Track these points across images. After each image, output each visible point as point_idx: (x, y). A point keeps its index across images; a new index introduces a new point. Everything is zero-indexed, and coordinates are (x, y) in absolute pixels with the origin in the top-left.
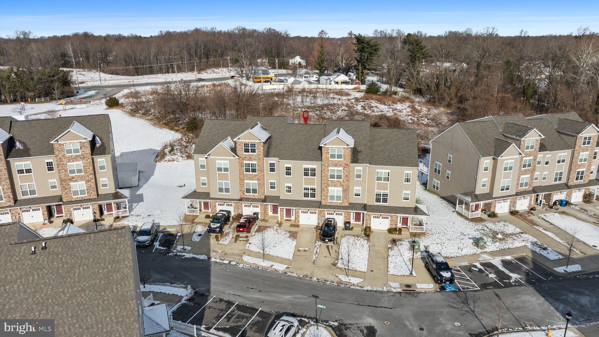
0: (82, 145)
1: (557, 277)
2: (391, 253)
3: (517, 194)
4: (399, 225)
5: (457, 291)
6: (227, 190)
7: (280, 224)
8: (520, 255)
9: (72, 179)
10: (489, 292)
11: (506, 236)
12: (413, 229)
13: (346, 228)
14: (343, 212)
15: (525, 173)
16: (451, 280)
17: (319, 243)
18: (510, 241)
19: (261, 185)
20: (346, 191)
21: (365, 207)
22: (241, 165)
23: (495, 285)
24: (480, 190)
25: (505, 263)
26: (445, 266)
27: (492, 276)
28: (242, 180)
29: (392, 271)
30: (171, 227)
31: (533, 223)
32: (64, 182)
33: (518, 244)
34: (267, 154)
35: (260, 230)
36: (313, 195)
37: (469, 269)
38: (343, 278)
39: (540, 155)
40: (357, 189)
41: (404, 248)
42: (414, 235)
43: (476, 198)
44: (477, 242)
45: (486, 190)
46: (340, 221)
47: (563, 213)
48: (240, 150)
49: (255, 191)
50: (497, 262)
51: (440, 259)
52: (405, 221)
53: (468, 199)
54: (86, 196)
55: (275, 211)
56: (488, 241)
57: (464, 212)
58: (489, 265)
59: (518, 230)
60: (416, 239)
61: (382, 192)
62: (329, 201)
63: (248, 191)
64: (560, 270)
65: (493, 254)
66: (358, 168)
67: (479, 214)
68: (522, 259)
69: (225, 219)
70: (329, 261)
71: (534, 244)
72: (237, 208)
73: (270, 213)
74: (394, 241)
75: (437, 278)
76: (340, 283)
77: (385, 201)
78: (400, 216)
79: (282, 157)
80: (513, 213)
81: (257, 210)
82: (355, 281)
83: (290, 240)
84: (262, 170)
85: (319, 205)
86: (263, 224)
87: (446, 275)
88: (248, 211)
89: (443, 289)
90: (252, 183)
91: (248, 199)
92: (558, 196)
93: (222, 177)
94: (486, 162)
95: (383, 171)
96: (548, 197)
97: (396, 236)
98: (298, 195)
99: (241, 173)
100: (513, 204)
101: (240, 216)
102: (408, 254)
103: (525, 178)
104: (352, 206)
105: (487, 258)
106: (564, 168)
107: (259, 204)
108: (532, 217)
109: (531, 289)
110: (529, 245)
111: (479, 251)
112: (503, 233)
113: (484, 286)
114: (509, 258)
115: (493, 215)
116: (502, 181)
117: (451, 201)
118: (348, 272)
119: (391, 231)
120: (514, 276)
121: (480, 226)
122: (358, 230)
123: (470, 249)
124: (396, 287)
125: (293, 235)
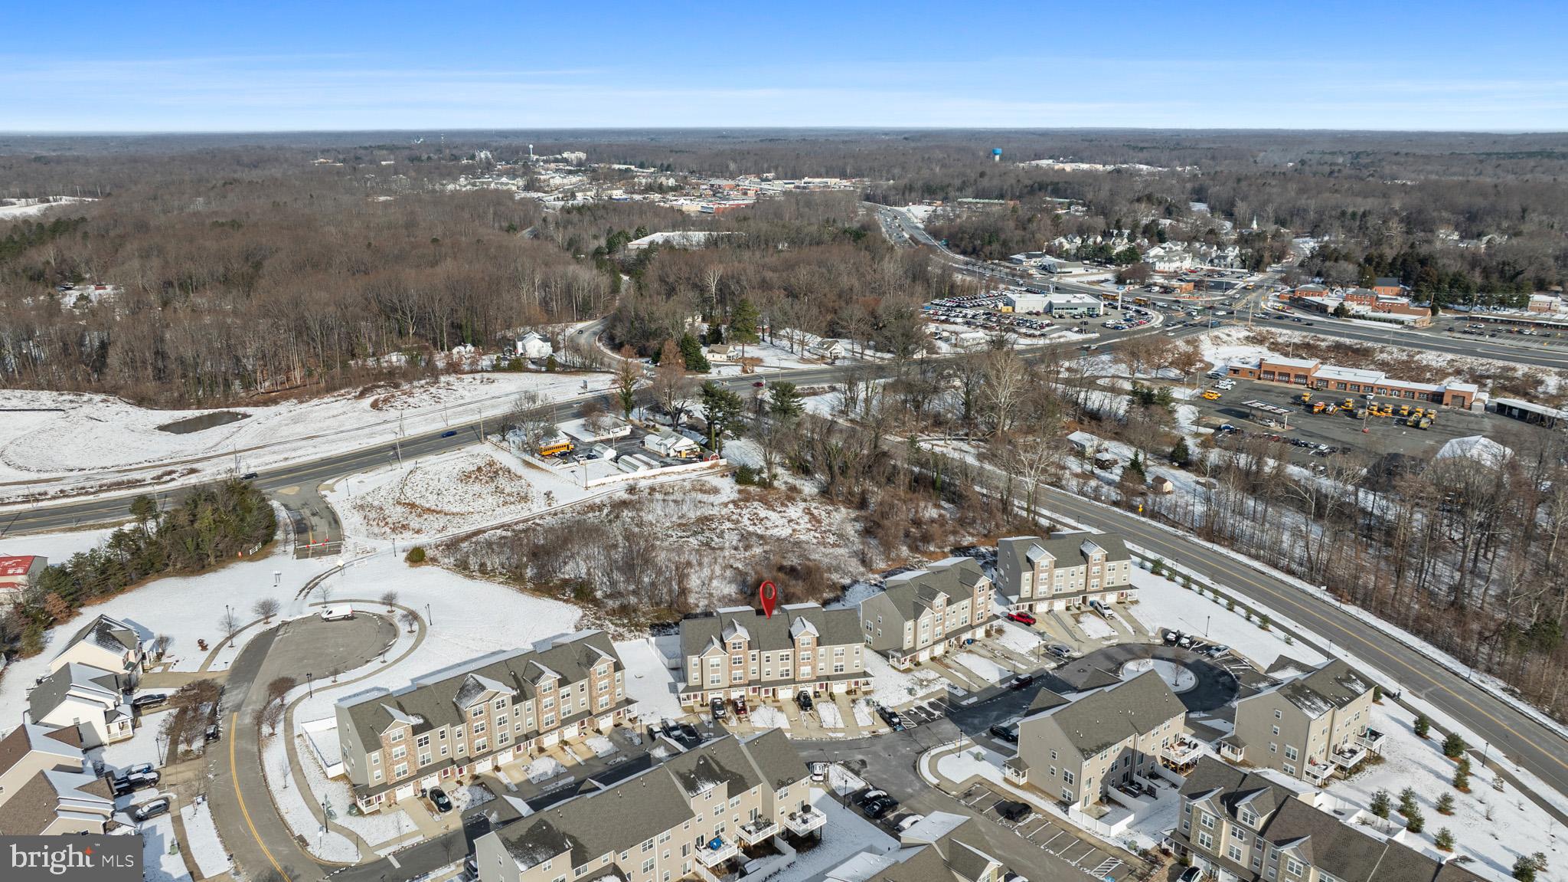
0: (609, 666)
1: (962, 708)
2: (855, 710)
3: (934, 644)
4: (853, 687)
5: (904, 730)
6: (718, 681)
7: (764, 702)
8: (939, 696)
9: (601, 695)
10: (923, 727)
11: (929, 681)
12: (864, 688)
13: (815, 696)
14: (812, 684)
15: (938, 625)
16: (899, 723)
17: (802, 712)
18: (932, 685)
19: (745, 673)
20: (813, 668)
21: (828, 678)
22: (730, 660)
23: (926, 721)
24: (906, 646)
25: (931, 704)
26: (894, 715)
27: (924, 715)
28: (730, 671)
29: (860, 724)
30: (681, 719)
31: (948, 666)
32: (591, 698)
33: (938, 688)
34: (750, 649)
35: (753, 709)
36: (788, 675)
37: (908, 713)
38: (833, 735)
39: (948, 608)
40: (821, 665)
41: (862, 703)
42: (866, 693)
43: (905, 653)
44: (911, 691)
45: (911, 645)
46: (810, 692)
47: (970, 651)
48: (729, 648)
49: (740, 678)
50: (925, 704)
51: (890, 710)
52: (857, 683)
53: (899, 655)
54: (608, 707)
55: (754, 690)
56: (917, 688)
57: (896, 664)
58: (920, 708)
59: (938, 675)
60: (868, 697)
61: (839, 664)
62: (802, 678)
63: (735, 679)
64: (964, 703)
65: (922, 699)
66: (822, 649)
67: (908, 665)
68: (941, 700)
69: (715, 706)
70: (816, 725)
71: (949, 685)
72: (727, 693)
73: (751, 693)
74: (854, 701)
75: (889, 723)
76: (831, 738)
77: (842, 670)
78: (853, 680)
79: (761, 649)
80: (933, 659)
81: (743, 693)
82: (840, 735)
83: (779, 714)
84: (746, 662)
85: (793, 681)
86: (750, 704)
87: (896, 720)
88: (735, 695)
89: (895, 730)
90: (738, 673)
91: (735, 686)
92: (965, 637)
93: (714, 672)
94: (910, 624)
95: (838, 648)
96: (958, 640)
97: (853, 697)
98: (776, 676)
99: (730, 666)
100: (932, 651)
101: (734, 703)
102: (867, 710)
103: (939, 629)
104: (819, 679)
105: (919, 703)
106: (967, 613)
107: (744, 688)
108: (947, 661)
109: (947, 720)
110: (947, 688)
111: (912, 698)
112: (927, 680)
113: (919, 724)
114: (932, 700)
115: (918, 664)
116: (924, 636)
117: (885, 655)
118: (835, 730)
119: (849, 693)
120: (937, 713)
121: (910, 676)
122: (825, 696)
123: (906, 698)
124: (866, 734)
125: (780, 709)
